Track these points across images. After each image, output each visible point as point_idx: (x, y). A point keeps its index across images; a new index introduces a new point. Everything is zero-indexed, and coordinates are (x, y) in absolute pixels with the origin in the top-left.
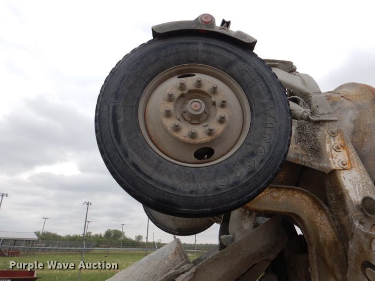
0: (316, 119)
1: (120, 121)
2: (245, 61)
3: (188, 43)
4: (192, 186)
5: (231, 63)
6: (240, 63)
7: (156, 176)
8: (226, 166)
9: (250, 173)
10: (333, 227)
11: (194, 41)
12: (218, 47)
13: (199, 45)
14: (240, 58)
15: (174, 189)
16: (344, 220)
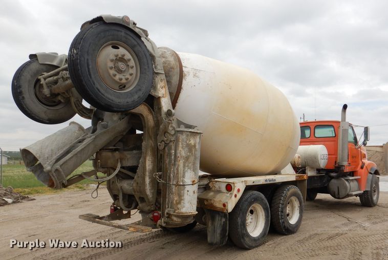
0: (157, 72)
1: (90, 67)
2: (140, 46)
3: (118, 31)
4: (119, 101)
5: (135, 46)
6: (138, 47)
7: (106, 95)
8: (130, 93)
9: (139, 97)
10: (154, 121)
11: (121, 30)
12: (130, 36)
13: (123, 33)
14: (138, 44)
15: (113, 101)
16: (159, 118)
